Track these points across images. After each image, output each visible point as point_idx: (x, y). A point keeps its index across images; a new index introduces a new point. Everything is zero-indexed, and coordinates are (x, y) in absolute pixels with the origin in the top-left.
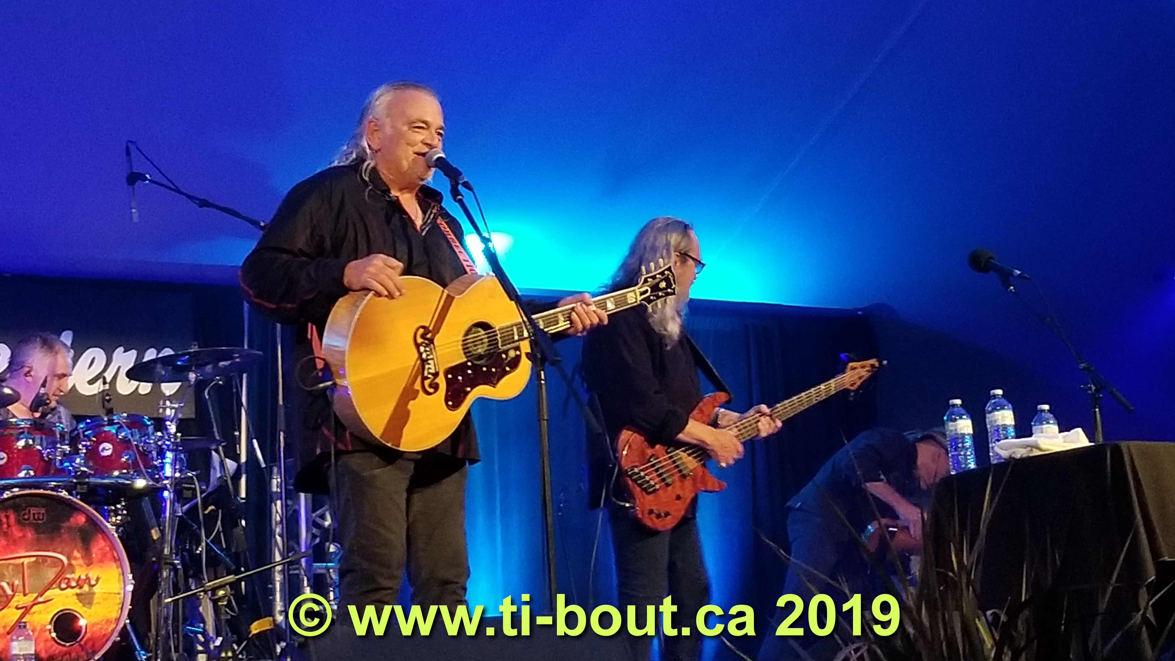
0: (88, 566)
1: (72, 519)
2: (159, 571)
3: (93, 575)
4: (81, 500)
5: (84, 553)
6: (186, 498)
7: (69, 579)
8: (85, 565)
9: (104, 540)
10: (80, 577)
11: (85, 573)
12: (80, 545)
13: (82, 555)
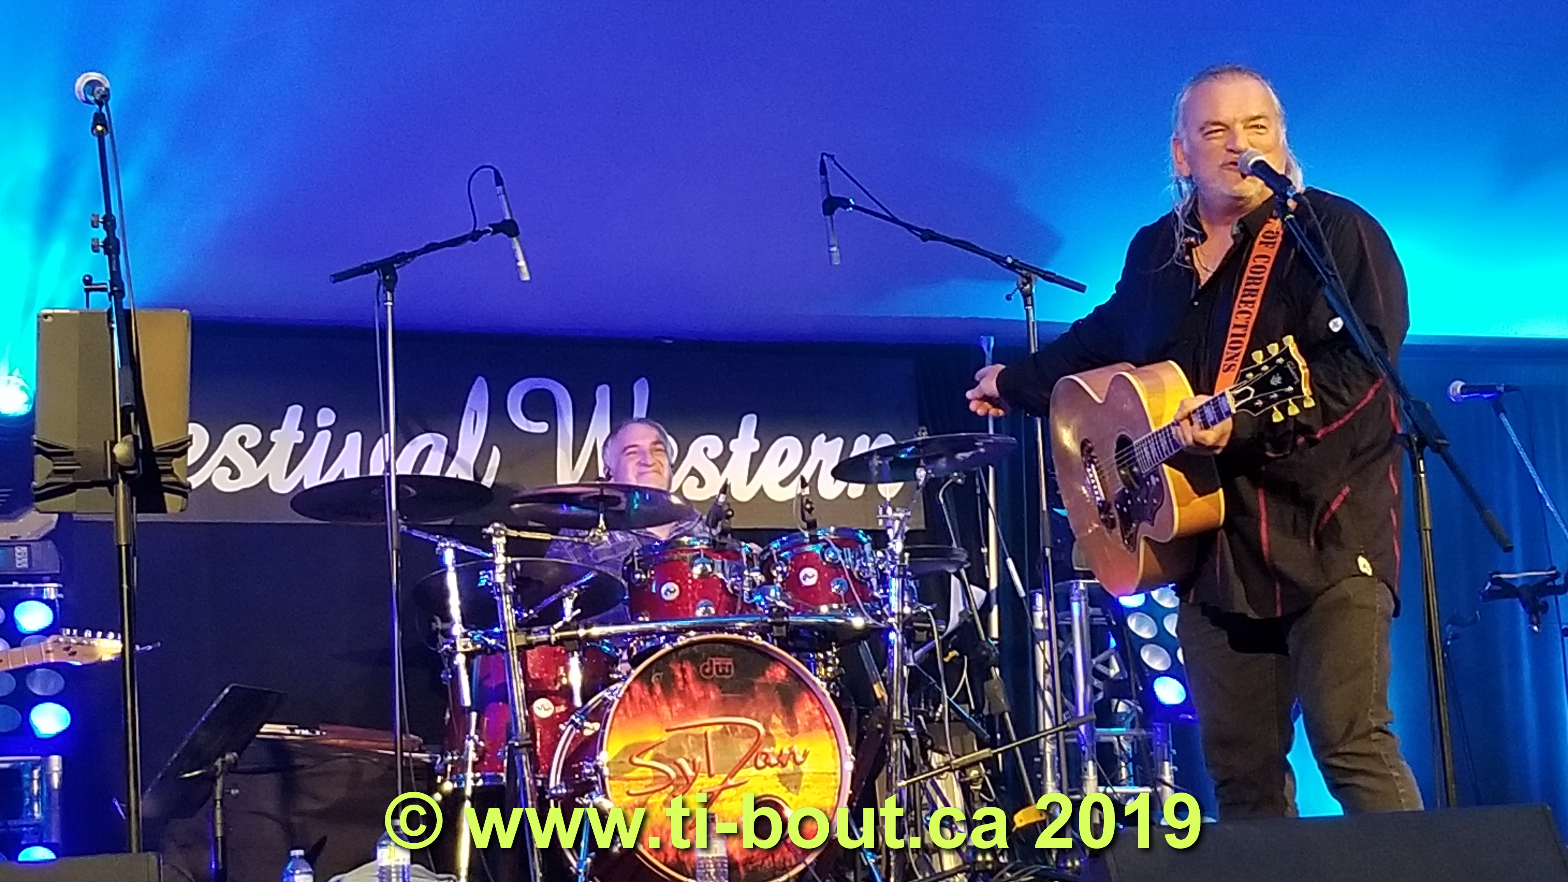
0: (792, 735)
1: (768, 672)
2: (887, 741)
3: (799, 749)
4: (779, 646)
5: (786, 719)
6: (919, 642)
7: (767, 755)
8: (787, 735)
9: (812, 701)
10: (781, 752)
11: (789, 746)
12: (779, 706)
13: (783, 723)
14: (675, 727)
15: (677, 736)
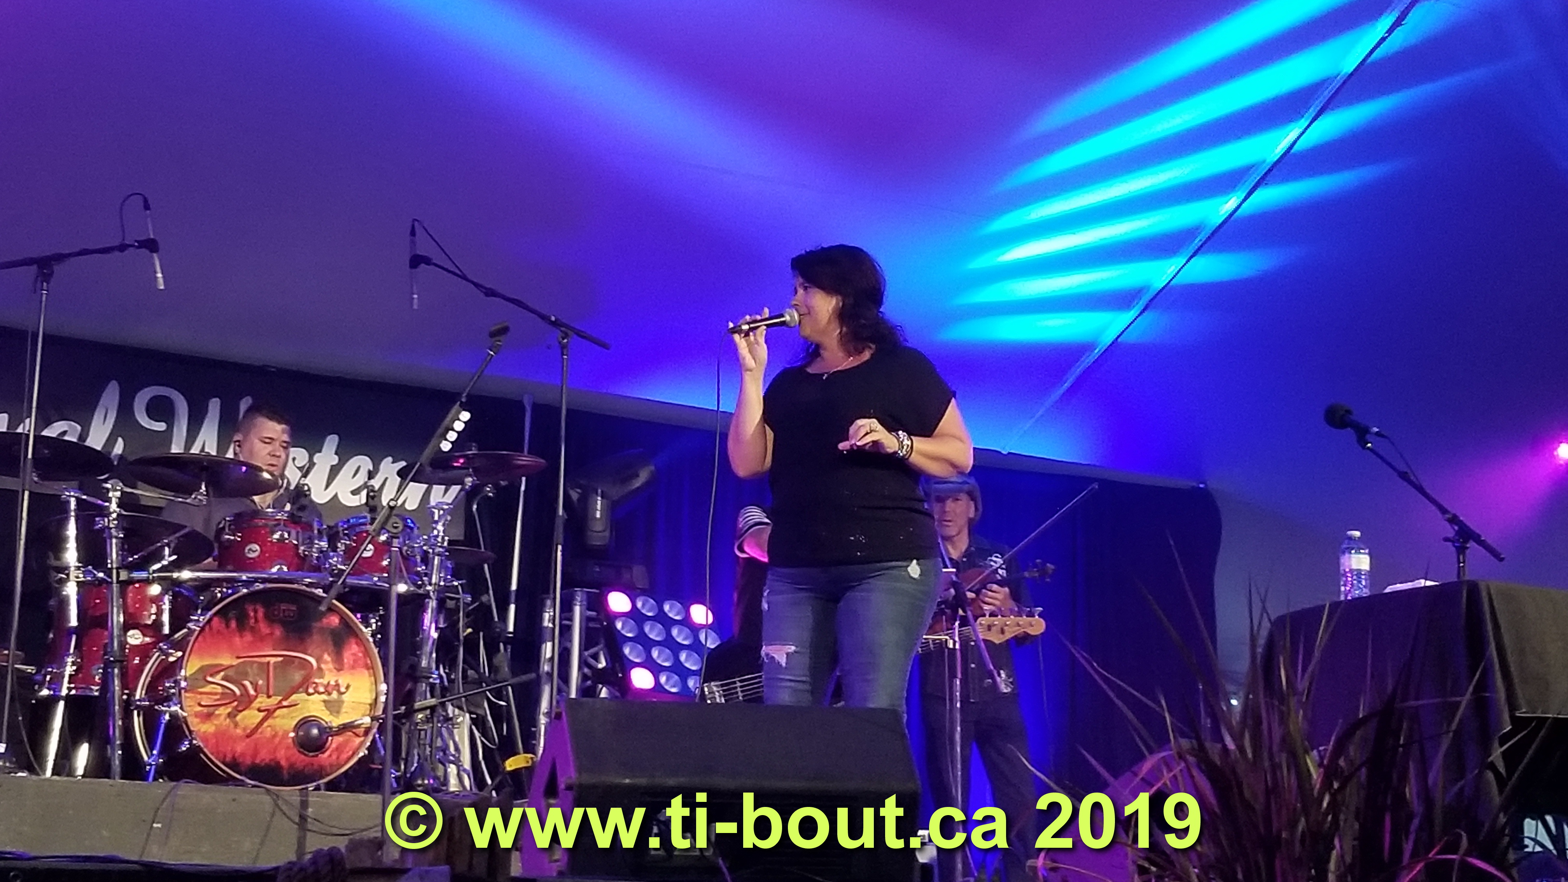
0: (339, 670)
1: (325, 619)
3: (343, 682)
4: (336, 600)
5: (335, 657)
7: (317, 684)
8: (335, 671)
9: (357, 644)
10: (329, 683)
11: (336, 679)
12: (331, 648)
13: (332, 660)
14: (244, 655)
15: (245, 661)
